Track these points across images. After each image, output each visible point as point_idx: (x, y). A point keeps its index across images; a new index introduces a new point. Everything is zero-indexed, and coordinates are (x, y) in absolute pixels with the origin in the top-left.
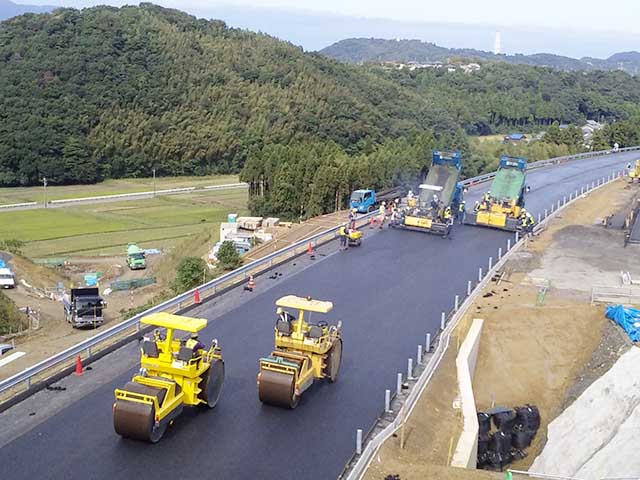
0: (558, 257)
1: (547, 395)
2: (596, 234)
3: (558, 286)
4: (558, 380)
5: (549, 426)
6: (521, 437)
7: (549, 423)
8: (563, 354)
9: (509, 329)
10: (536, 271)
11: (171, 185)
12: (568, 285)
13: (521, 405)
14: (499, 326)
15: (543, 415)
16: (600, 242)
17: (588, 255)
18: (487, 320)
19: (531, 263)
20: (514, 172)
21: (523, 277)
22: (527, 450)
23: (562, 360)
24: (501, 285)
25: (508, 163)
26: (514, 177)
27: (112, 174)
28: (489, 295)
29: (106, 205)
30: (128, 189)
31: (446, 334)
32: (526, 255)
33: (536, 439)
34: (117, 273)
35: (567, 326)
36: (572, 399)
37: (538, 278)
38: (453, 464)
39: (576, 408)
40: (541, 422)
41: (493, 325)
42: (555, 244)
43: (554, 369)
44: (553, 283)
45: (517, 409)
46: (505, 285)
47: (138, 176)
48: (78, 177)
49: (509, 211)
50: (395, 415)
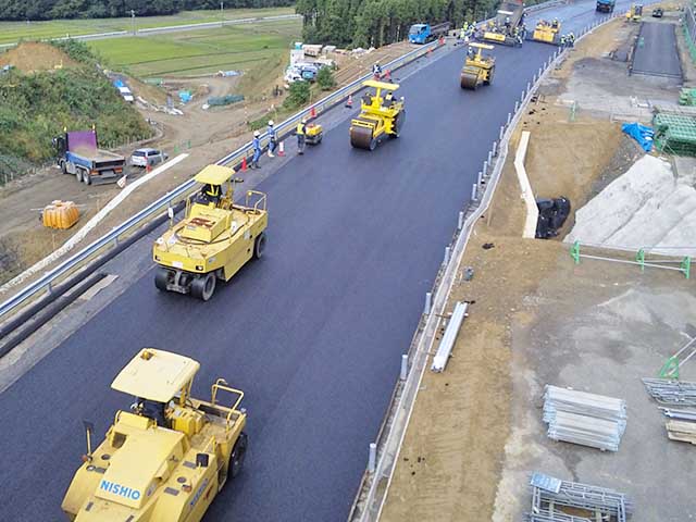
0: (579, 83)
1: (576, 190)
2: (604, 64)
3: (583, 106)
4: (583, 179)
5: (577, 213)
6: (555, 220)
7: (577, 210)
8: (588, 160)
9: (549, 139)
10: (564, 95)
12: (590, 106)
13: (557, 197)
14: (541, 137)
15: (573, 204)
16: (610, 72)
17: (602, 82)
18: (532, 133)
19: (559, 88)
21: (555, 99)
22: (560, 230)
23: (587, 165)
24: (538, 106)
28: (531, 113)
31: (504, 144)
32: (554, 81)
33: (567, 222)
35: (592, 138)
36: (595, 193)
37: (568, 99)
38: (524, 236)
39: (598, 200)
40: (571, 209)
41: (537, 136)
42: (574, 73)
43: (582, 171)
44: (580, 104)
45: (555, 200)
46: (543, 106)
50: (479, 202)
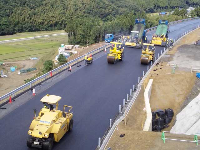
0: (179, 56)
1: (176, 105)
2: (192, 48)
3: (179, 66)
4: (179, 100)
5: (177, 116)
6: (167, 120)
7: (177, 114)
8: (181, 91)
9: (162, 82)
10: (171, 62)
11: (40, 34)
12: (183, 66)
14: (159, 81)
15: (175, 112)
16: (194, 50)
17: (190, 55)
18: (154, 79)
19: (169, 59)
20: (164, 26)
21: (167, 64)
22: (169, 124)
23: (181, 93)
24: (159, 67)
25: (162, 23)
26: (164, 27)
27: (19, 31)
28: (155, 70)
29: (17, 42)
30: (25, 36)
31: (140, 85)
32: (168, 56)
33: (172, 121)
34: (22, 66)
35: (183, 80)
36: (185, 106)
37: (172, 64)
38: (144, 130)
39: (186, 109)
40: (174, 114)
41: (157, 81)
42: (178, 51)
43: (178, 96)
44: (177, 66)
45: (166, 110)
46: (161, 67)
47: (28, 31)
48: (6, 33)
49: (163, 39)
50: (123, 114)
